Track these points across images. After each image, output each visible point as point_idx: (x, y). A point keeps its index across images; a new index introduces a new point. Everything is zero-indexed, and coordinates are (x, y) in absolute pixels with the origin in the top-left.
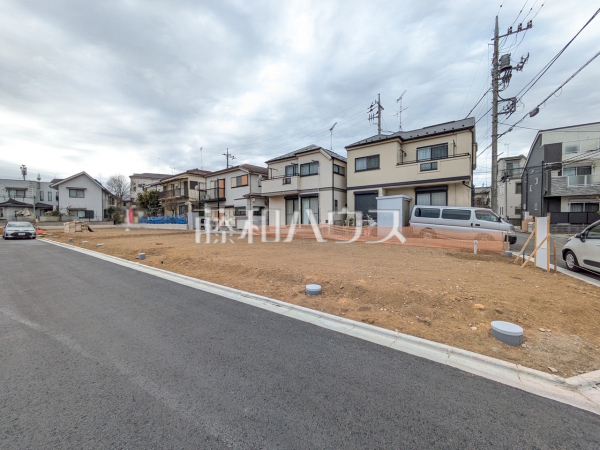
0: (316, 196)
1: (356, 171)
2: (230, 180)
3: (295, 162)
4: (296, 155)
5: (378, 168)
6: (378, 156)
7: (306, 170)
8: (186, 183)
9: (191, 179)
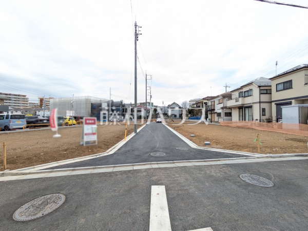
0: (251, 107)
1: (277, 91)
2: (216, 101)
3: (241, 91)
4: (242, 87)
5: (291, 88)
6: (291, 81)
7: (246, 94)
8: (203, 103)
9: (205, 101)
